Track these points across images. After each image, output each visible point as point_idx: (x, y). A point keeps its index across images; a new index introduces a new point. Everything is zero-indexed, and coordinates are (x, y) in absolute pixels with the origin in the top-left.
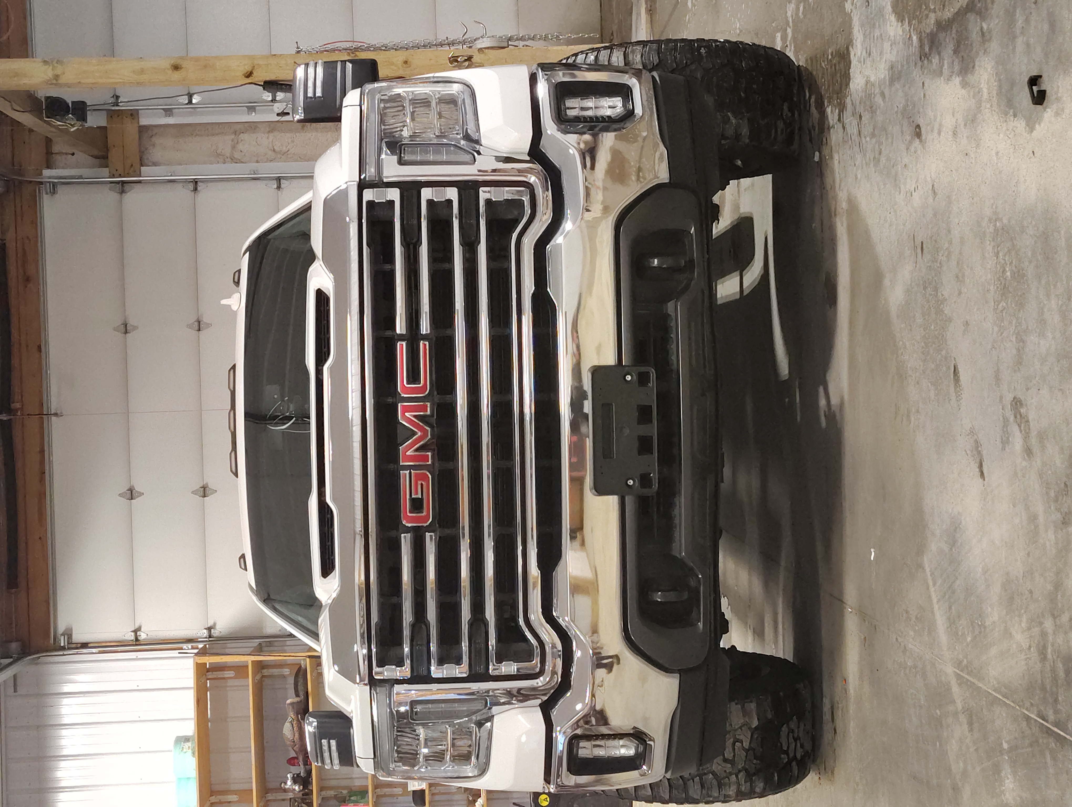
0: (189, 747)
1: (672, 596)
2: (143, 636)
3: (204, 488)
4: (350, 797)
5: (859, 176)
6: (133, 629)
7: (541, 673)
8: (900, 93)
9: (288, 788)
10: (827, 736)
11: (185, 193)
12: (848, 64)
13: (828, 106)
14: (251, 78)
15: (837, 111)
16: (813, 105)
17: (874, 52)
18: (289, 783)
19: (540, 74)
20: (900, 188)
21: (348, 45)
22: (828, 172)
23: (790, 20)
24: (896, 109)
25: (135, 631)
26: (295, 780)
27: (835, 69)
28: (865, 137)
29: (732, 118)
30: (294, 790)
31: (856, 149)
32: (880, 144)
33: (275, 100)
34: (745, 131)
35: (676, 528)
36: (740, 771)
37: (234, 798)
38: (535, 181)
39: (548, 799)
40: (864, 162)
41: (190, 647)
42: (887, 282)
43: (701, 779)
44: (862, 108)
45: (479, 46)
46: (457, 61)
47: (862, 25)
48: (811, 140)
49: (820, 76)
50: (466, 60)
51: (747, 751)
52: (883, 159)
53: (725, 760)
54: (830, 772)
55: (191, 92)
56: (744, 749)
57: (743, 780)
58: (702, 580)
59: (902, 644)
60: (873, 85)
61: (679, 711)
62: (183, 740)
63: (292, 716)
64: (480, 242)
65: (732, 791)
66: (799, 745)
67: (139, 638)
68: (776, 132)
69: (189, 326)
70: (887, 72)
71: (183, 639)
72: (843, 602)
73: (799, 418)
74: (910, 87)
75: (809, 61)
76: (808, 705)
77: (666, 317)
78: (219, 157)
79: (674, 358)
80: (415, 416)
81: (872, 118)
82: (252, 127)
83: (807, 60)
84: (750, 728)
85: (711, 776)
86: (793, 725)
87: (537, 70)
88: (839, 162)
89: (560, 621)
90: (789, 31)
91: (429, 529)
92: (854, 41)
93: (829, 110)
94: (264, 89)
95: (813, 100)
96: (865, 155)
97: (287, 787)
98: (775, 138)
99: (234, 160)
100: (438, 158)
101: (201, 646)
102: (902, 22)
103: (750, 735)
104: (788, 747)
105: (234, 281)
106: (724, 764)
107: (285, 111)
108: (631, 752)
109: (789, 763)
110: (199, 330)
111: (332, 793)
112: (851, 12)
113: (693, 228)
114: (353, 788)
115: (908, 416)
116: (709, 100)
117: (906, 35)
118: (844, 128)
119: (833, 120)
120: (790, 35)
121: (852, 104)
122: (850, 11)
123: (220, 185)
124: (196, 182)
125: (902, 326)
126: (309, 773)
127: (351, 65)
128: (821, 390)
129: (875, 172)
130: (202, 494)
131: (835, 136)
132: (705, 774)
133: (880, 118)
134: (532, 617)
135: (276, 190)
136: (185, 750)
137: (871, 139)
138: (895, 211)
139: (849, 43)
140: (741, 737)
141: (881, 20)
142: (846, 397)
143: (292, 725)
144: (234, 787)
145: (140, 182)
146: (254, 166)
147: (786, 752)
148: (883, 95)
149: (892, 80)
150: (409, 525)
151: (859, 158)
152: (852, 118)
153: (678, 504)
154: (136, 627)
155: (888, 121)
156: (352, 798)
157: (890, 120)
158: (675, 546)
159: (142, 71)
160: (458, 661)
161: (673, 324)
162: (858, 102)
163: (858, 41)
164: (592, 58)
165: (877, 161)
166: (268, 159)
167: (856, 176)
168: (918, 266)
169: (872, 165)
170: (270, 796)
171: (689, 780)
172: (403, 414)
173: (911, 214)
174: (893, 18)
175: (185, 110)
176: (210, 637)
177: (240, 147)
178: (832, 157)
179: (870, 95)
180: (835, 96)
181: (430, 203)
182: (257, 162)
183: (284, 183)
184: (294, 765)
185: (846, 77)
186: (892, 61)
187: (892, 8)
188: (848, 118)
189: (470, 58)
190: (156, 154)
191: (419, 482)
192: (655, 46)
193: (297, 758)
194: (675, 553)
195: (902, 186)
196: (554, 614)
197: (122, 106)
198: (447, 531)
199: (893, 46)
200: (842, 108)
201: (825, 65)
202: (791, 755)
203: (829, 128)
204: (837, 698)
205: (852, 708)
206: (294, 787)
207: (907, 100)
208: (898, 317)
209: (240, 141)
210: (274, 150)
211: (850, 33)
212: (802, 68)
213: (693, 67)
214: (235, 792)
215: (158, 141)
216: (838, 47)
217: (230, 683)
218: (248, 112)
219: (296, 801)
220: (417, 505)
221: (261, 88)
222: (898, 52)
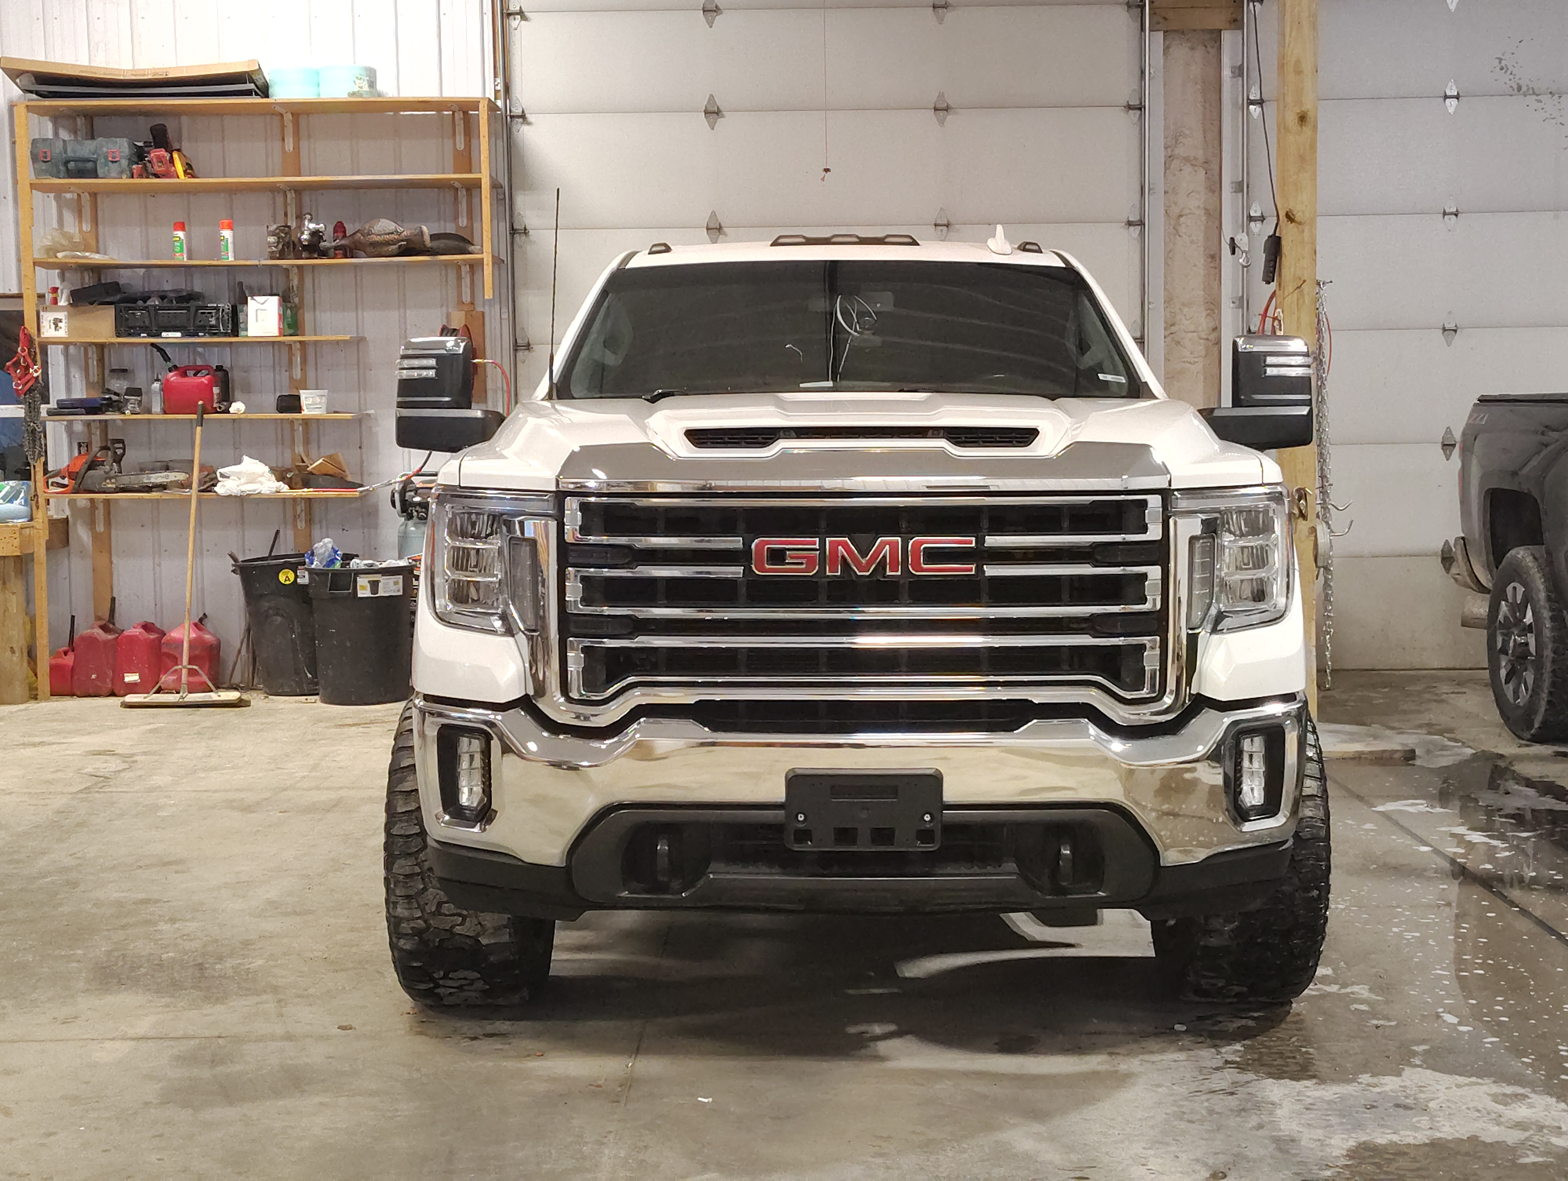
0: (361, 87)
1: (663, 863)
2: (515, 22)
3: (718, 113)
4: (291, 308)
5: (1160, 1090)
6: (524, 10)
7: (569, 700)
8: (1262, 1152)
9: (304, 224)
10: (467, 1026)
11: (1126, 92)
12: (1296, 1077)
13: (1243, 1046)
14: (1286, 220)
15: (1238, 1059)
16: (1244, 1022)
17: (1312, 1116)
18: (312, 226)
19: (1293, 706)
20: (1150, 1148)
21: (1326, 352)
22: (1164, 1044)
23: (1348, 990)
24: (1244, 1146)
25: (521, 13)
26: (315, 234)
27: (1289, 1058)
28: (1207, 1100)
29: (1232, 926)
30: (303, 233)
31: (1193, 1087)
32: (1202, 1121)
33: (1250, 221)
34: (1213, 941)
35: (743, 867)
36: (426, 922)
37: (289, 145)
38: (1166, 703)
39: (288, 583)
40: (1177, 1098)
41: (498, 88)
42: (1037, 1127)
43: (418, 874)
44: (1243, 1096)
45: (1319, 529)
46: (1299, 500)
47: (1343, 1098)
48: (1199, 1018)
49: (1278, 1035)
50: (1301, 511)
51: (450, 931)
52: (1183, 1125)
53: (440, 905)
54: (419, 1029)
55: (1264, 105)
56: (453, 927)
57: (415, 926)
58: (679, 897)
59: (605, 1140)
60: (1271, 1113)
61: (520, 863)
62: (372, 79)
63: (405, 233)
64: (1094, 637)
65: (401, 911)
66: (452, 990)
67: (512, 17)
68: (1212, 978)
69: (941, 96)
70: (1288, 1133)
71: (510, 79)
72: (637, 1054)
73: (851, 992)
74: (1269, 1164)
75: (1297, 1018)
76: (501, 1001)
77: (998, 861)
78: (1174, 139)
79: (949, 870)
80: (884, 557)
81: (1232, 1110)
82: (1215, 186)
83: (1299, 1014)
84: (478, 935)
85: (422, 887)
86: (480, 985)
87: (1299, 702)
88: (1175, 1061)
89: (635, 726)
90: (1334, 988)
91: (748, 571)
92: (1323, 1086)
93: (1238, 1047)
94: (1270, 237)
95: (1251, 1023)
96: (1186, 1099)
97: (306, 223)
98: (1205, 977)
99: (1169, 158)
100: (1196, 585)
101: (499, 103)
102: (1347, 1155)
103: (471, 935)
104: (451, 979)
105: (1027, 243)
106: (435, 902)
107: (1237, 249)
108: (465, 799)
109: (432, 979)
110: (936, 109)
111: (295, 282)
112: (1359, 1083)
113: (1103, 894)
114: (301, 311)
115: (881, 1155)
116: (1256, 905)
117: (1332, 1162)
118: (1217, 1069)
119: (1226, 1053)
120: (1329, 989)
121: (1247, 1082)
122: (1359, 1080)
123: (1136, 142)
124: (1140, 109)
125: (987, 1149)
126: (324, 254)
127: (1305, 413)
128: (892, 1028)
129: (1166, 1114)
130: (710, 109)
131: (1207, 1056)
132: (423, 879)
133: (1233, 1121)
134: (637, 692)
135: (1125, 220)
136: (357, 81)
137: (1207, 1107)
138: (1122, 1142)
139: (1321, 1079)
140: (467, 924)
141: (1349, 1127)
142: (890, 1065)
143: (392, 233)
144: (304, 145)
145: (1143, 29)
146: (1160, 187)
147: (445, 977)
148: (1260, 1127)
149: (1276, 1140)
150: (753, 546)
151: (1182, 1090)
152: (1230, 1081)
153: (773, 871)
154: (526, 14)
155: (1229, 1133)
156: (289, 312)
157: (1230, 1136)
158: (721, 866)
159: (1299, 72)
160: (587, 600)
161: (990, 869)
162: (1250, 1090)
163: (1324, 1093)
164: (1310, 754)
165: (1180, 1116)
166: (1170, 207)
167: (1159, 1086)
168: (1060, 1172)
169: (1175, 1109)
170: (291, 196)
171: (417, 859)
172: (889, 543)
173: (1120, 1163)
174: (1352, 1143)
175: (1240, 89)
176: (512, 117)
177: (1188, 169)
178: (1181, 1049)
179: (1259, 1108)
180: (1256, 1056)
181: (1144, 576)
182: (1166, 192)
183: (1135, 231)
184: (335, 231)
185: (1279, 1074)
186: (1300, 1141)
187: (1364, 1143)
188: (1230, 1075)
189: (1303, 516)
190: (1181, 51)
191: (804, 561)
192: (1323, 833)
193: (345, 236)
194: (713, 866)
195: (1152, 1152)
196: (642, 720)
197: (1248, 5)
198: (743, 590)
199: (1318, 1143)
200: (1241, 1067)
201: (1294, 1042)
202: (441, 982)
203: (1215, 1046)
204: (515, 1042)
205: (510, 1064)
206: (306, 232)
207: (1254, 1161)
208: (996, 1141)
209: (1196, 168)
210: (1181, 216)
211: (1333, 1081)
212: (1287, 1008)
213: (1296, 880)
214: (297, 148)
215: (1199, 53)
216: (1317, 1063)
217: (449, 143)
218: (1236, 182)
219: (286, 234)
220: (778, 556)
221: (1271, 233)
222: (1312, 1149)
